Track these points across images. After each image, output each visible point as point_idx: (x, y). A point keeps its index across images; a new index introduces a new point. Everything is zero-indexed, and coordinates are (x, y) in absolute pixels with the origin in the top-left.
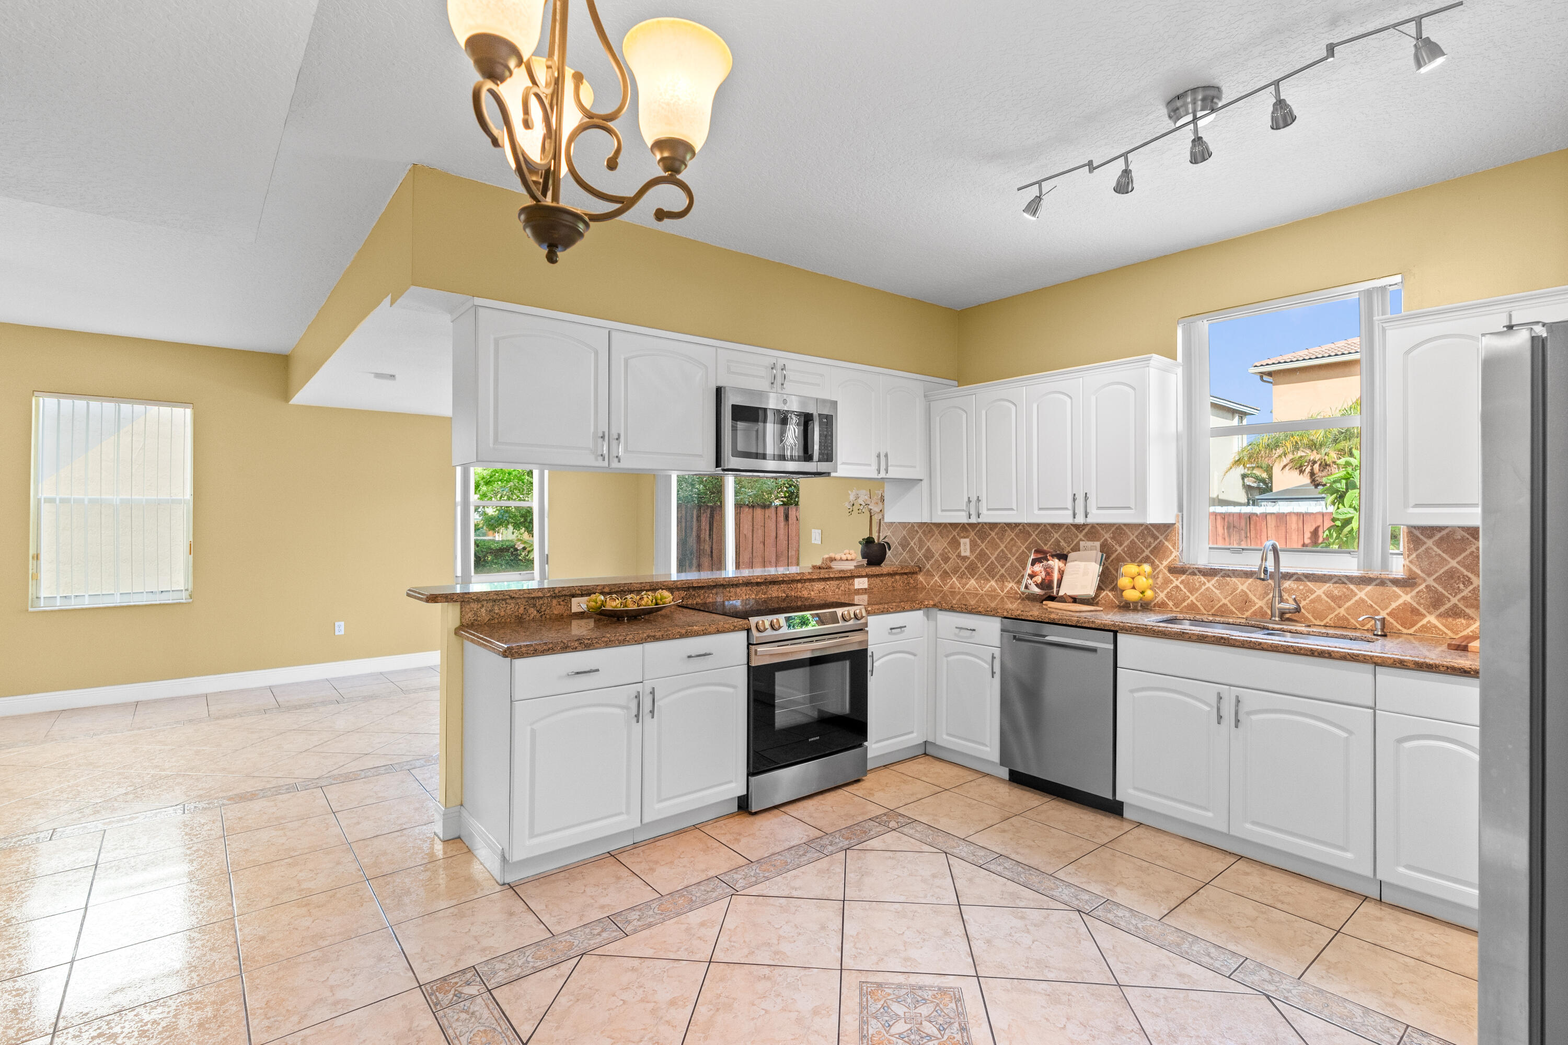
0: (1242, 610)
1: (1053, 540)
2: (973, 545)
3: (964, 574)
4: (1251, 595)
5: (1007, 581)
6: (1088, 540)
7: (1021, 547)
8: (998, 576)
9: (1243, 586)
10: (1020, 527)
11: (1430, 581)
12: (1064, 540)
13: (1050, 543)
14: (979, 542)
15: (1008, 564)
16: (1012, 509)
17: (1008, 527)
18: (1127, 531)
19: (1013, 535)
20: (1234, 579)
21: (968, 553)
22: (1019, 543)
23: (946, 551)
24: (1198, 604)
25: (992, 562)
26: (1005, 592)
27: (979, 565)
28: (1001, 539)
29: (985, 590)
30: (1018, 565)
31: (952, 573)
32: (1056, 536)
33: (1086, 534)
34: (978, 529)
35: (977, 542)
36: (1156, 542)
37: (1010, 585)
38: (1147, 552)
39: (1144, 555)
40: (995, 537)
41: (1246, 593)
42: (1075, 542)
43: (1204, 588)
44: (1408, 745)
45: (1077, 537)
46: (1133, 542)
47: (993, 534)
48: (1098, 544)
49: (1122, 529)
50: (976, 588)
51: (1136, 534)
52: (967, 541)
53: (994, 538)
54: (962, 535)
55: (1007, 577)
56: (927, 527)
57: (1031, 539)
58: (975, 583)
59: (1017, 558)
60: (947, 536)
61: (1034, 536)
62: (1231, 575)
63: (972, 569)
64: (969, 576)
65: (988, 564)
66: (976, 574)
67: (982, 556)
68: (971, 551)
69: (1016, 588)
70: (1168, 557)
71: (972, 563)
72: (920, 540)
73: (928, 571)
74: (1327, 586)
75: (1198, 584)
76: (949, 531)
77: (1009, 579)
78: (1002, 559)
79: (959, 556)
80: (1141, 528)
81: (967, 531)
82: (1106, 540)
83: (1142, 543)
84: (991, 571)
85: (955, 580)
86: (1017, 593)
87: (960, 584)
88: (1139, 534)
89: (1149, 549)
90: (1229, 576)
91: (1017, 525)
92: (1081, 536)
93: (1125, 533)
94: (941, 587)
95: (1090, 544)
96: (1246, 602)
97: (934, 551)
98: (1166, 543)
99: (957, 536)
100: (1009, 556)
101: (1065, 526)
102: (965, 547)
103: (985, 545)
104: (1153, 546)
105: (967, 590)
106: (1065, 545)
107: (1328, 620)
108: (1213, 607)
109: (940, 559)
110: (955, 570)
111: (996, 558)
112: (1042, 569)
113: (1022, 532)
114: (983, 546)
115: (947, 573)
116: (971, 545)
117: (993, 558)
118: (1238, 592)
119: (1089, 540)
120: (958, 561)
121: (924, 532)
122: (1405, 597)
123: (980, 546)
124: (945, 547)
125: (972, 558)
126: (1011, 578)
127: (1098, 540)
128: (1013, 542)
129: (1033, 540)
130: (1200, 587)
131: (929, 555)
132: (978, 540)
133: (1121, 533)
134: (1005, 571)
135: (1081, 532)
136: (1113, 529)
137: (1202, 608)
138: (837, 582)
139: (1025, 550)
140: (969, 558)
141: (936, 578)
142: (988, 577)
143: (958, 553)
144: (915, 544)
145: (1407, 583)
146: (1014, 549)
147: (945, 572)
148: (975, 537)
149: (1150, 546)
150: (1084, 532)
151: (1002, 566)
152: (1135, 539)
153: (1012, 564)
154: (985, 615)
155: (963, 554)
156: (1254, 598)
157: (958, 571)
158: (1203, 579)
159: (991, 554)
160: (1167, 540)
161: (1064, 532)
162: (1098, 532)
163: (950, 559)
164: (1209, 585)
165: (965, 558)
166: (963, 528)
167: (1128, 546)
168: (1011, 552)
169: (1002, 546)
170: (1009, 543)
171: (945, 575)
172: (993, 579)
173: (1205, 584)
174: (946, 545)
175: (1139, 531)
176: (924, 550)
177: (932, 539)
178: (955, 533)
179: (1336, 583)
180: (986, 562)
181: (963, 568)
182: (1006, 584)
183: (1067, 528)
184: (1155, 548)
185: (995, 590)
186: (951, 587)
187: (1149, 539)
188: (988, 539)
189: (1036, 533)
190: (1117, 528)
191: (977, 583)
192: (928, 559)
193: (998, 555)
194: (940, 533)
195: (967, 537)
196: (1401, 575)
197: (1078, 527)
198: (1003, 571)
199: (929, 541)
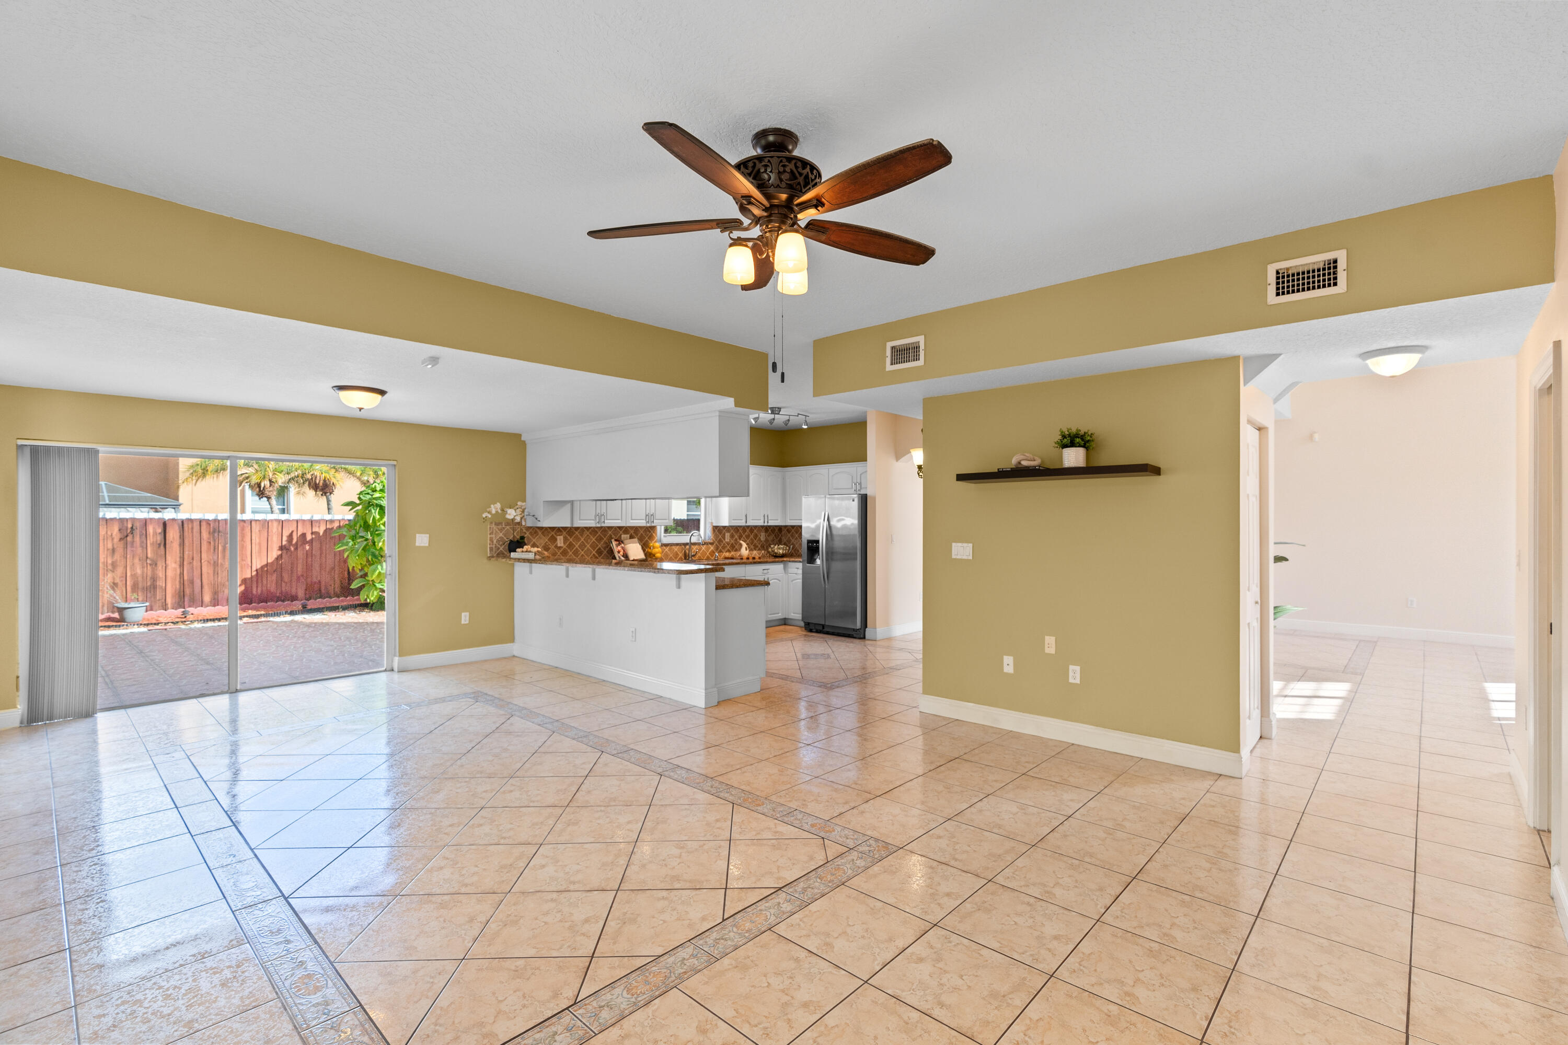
2: (565, 539)
9: (676, 549)
10: (592, 529)
11: (716, 542)
14: (569, 537)
15: (586, 549)
16: (619, 519)
17: (585, 529)
18: (641, 529)
19: (588, 533)
20: (673, 547)
21: (562, 545)
23: (547, 544)
25: (577, 549)
27: (569, 551)
28: (582, 535)
32: (610, 533)
33: (630, 531)
34: (568, 530)
35: (567, 538)
36: (651, 534)
38: (646, 538)
41: (676, 552)
46: (645, 534)
47: (577, 533)
48: (628, 536)
49: (639, 528)
52: (562, 537)
53: (577, 535)
54: (558, 534)
56: (534, 530)
57: (598, 535)
59: (590, 545)
60: (548, 535)
61: (599, 533)
63: (564, 554)
67: (571, 546)
68: (564, 543)
71: (565, 550)
75: (663, 550)
76: (549, 532)
78: (582, 546)
79: (556, 546)
80: (644, 528)
81: (561, 531)
84: (576, 554)
91: (590, 528)
92: (621, 532)
95: (625, 536)
97: (538, 544)
99: (554, 535)
101: (615, 528)
102: (560, 541)
111: (579, 546)
112: (621, 548)
113: (594, 531)
114: (571, 540)
117: (577, 546)
119: (625, 534)
120: (556, 549)
121: (531, 533)
122: (712, 548)
123: (569, 540)
124: (547, 542)
125: (565, 547)
133: (639, 530)
140: (562, 547)
145: (712, 544)
146: (589, 541)
148: (566, 535)
151: (582, 550)
155: (559, 545)
157: (556, 555)
160: (654, 533)
163: (550, 548)
164: (666, 550)
165: (560, 547)
166: (559, 530)
167: (640, 536)
168: (587, 542)
169: (582, 539)
174: (547, 540)
177: (537, 537)
178: (553, 533)
179: (697, 545)
180: (573, 548)
181: (559, 553)
184: (649, 536)
187: (649, 533)
188: (572, 533)
189: (600, 531)
190: (637, 528)
194: (543, 533)
195: (561, 535)
196: (712, 541)
197: (620, 528)
198: (583, 553)
199: (534, 538)
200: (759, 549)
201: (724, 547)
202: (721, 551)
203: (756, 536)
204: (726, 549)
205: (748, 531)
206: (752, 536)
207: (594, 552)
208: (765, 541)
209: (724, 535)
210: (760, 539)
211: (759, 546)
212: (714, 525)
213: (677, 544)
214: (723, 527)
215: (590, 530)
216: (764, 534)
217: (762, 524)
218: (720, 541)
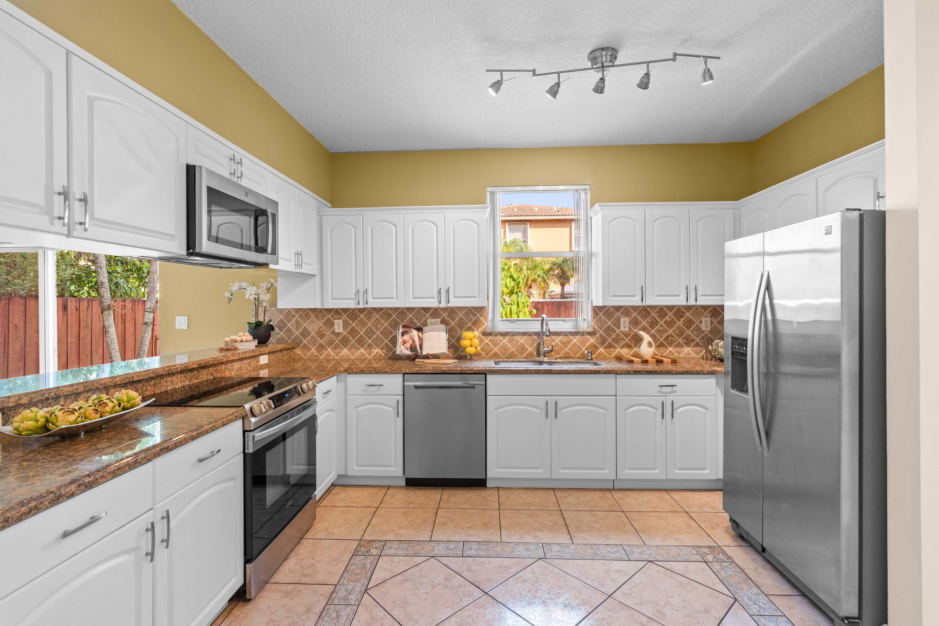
0: (521, 353)
1: (408, 319)
2: (346, 325)
3: (338, 346)
4: (526, 345)
5: (373, 348)
6: (432, 318)
7: (384, 324)
8: (366, 345)
9: (522, 340)
10: (384, 311)
11: (601, 332)
12: (416, 318)
13: (406, 321)
14: (350, 322)
15: (375, 336)
16: (393, 298)
17: (374, 311)
18: (457, 311)
19: (378, 316)
20: (517, 337)
21: (341, 330)
22: (383, 322)
23: (322, 329)
24: (499, 352)
25: (361, 336)
26: (372, 356)
27: (351, 338)
28: (369, 319)
29: (355, 356)
30: (382, 336)
31: (327, 346)
32: (410, 316)
33: (431, 314)
34: (349, 312)
35: (348, 322)
36: (475, 318)
37: (376, 351)
38: (470, 324)
39: (468, 326)
40: (364, 318)
41: (523, 344)
42: (423, 320)
43: (502, 343)
44: (629, 410)
45: (425, 316)
46: (461, 318)
47: (362, 316)
48: (439, 320)
49: (455, 310)
50: (349, 355)
51: (463, 313)
52: (341, 321)
53: (362, 318)
54: (336, 317)
55: (374, 345)
56: (303, 312)
57: (392, 319)
58: (347, 351)
59: (381, 332)
60: (323, 319)
61: (394, 316)
62: (516, 335)
63: (345, 342)
64: (342, 347)
65: (358, 337)
66: (348, 345)
67: (353, 332)
68: (344, 329)
69: (381, 353)
70: (482, 326)
71: (345, 337)
72: (297, 322)
73: (305, 345)
74: (561, 337)
75: (498, 341)
76: (324, 315)
77: (375, 347)
78: (370, 333)
79: (333, 333)
80: (466, 310)
81: (340, 314)
82: (444, 318)
83: (466, 319)
84: (361, 342)
85: (330, 351)
86: (381, 356)
87: (334, 353)
88: (465, 313)
89: (471, 322)
90: (515, 335)
91: (381, 309)
92: (427, 316)
93: (456, 313)
94: (317, 356)
95: (434, 320)
96: (523, 348)
97: (310, 330)
98: (481, 318)
99: (331, 318)
100: (375, 330)
101: (417, 309)
102: (339, 326)
103: (356, 324)
104: (473, 320)
105: (341, 357)
106: (417, 322)
107: (561, 355)
108: (506, 353)
109: (316, 336)
110: (330, 343)
111: (364, 333)
112: (410, 338)
113: (386, 314)
114: (354, 325)
115: (323, 346)
116: (343, 325)
117: (362, 333)
118: (519, 344)
119: (434, 318)
120: (333, 336)
121: (301, 316)
122: (592, 340)
123: (351, 325)
124: (321, 327)
125: (345, 333)
126: (377, 346)
127: (439, 318)
128: (378, 321)
129: (393, 319)
130: (500, 343)
131: (305, 333)
132: (349, 320)
133: (454, 313)
134: (372, 341)
135: (428, 313)
136: (449, 310)
137: (500, 354)
138: (249, 361)
139: (387, 326)
140: (342, 334)
141: (313, 350)
142: (358, 346)
143: (333, 331)
144: (292, 325)
145: (592, 334)
146: (379, 326)
147: (321, 345)
148: (347, 318)
149: (471, 320)
150: (430, 313)
152: (463, 317)
153: (377, 336)
154: (391, 373)
155: (337, 331)
156: (527, 346)
157: (333, 344)
158: (501, 338)
159: (361, 330)
160: (481, 316)
161: (416, 313)
162: (439, 312)
163: (325, 335)
164: (504, 341)
165: (338, 334)
166: (337, 312)
167: (458, 321)
168: (376, 328)
169: (370, 324)
170: (375, 322)
171: (321, 347)
172: (362, 347)
173: (502, 341)
174: (321, 325)
175: (465, 311)
176: (300, 330)
177: (308, 321)
178: (329, 316)
179: (564, 335)
180: (357, 335)
181: (337, 341)
182: (373, 350)
183: (418, 310)
184: (474, 321)
185: (364, 355)
186: (327, 356)
187: (471, 316)
188: (358, 320)
189: (396, 314)
190: (451, 310)
191: (349, 351)
192: (304, 336)
193: (366, 330)
194: (316, 316)
195: (340, 319)
196: (590, 330)
197: (426, 310)
198: (370, 341)
199: (305, 322)
200: (697, 345)
201: (617, 340)
202: (610, 346)
203: (689, 323)
204: (623, 343)
205: (670, 314)
206: (680, 323)
207: (387, 341)
208: (711, 332)
209: (618, 320)
210: (698, 329)
211: (698, 340)
212: (594, 305)
213: (524, 334)
214: (614, 307)
215: (381, 312)
216: (709, 319)
217: (684, 303)
218: (609, 330)
